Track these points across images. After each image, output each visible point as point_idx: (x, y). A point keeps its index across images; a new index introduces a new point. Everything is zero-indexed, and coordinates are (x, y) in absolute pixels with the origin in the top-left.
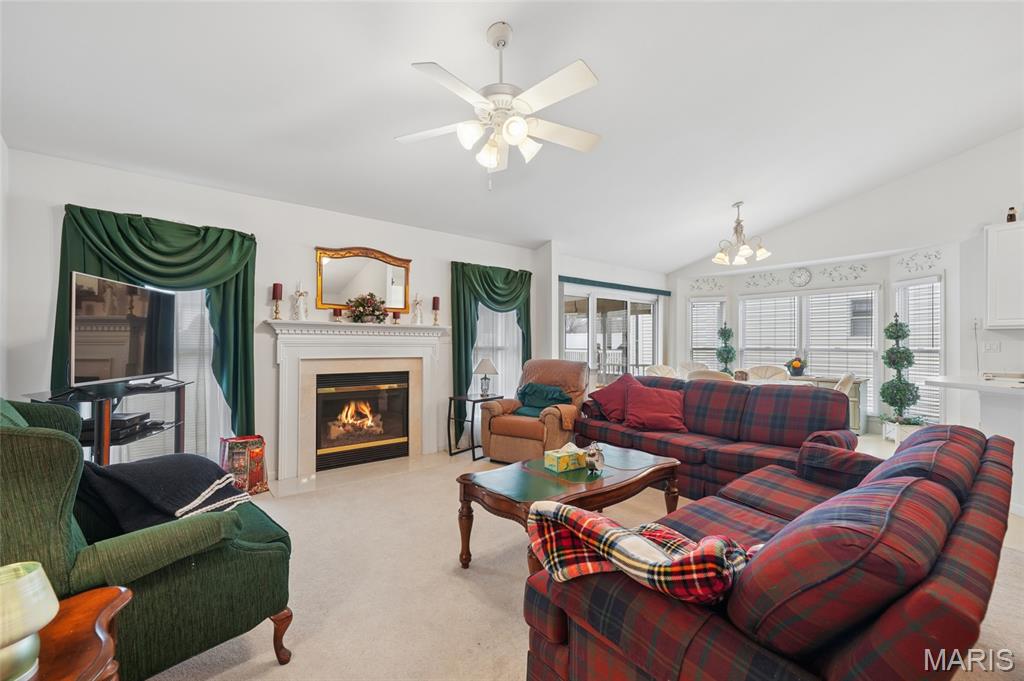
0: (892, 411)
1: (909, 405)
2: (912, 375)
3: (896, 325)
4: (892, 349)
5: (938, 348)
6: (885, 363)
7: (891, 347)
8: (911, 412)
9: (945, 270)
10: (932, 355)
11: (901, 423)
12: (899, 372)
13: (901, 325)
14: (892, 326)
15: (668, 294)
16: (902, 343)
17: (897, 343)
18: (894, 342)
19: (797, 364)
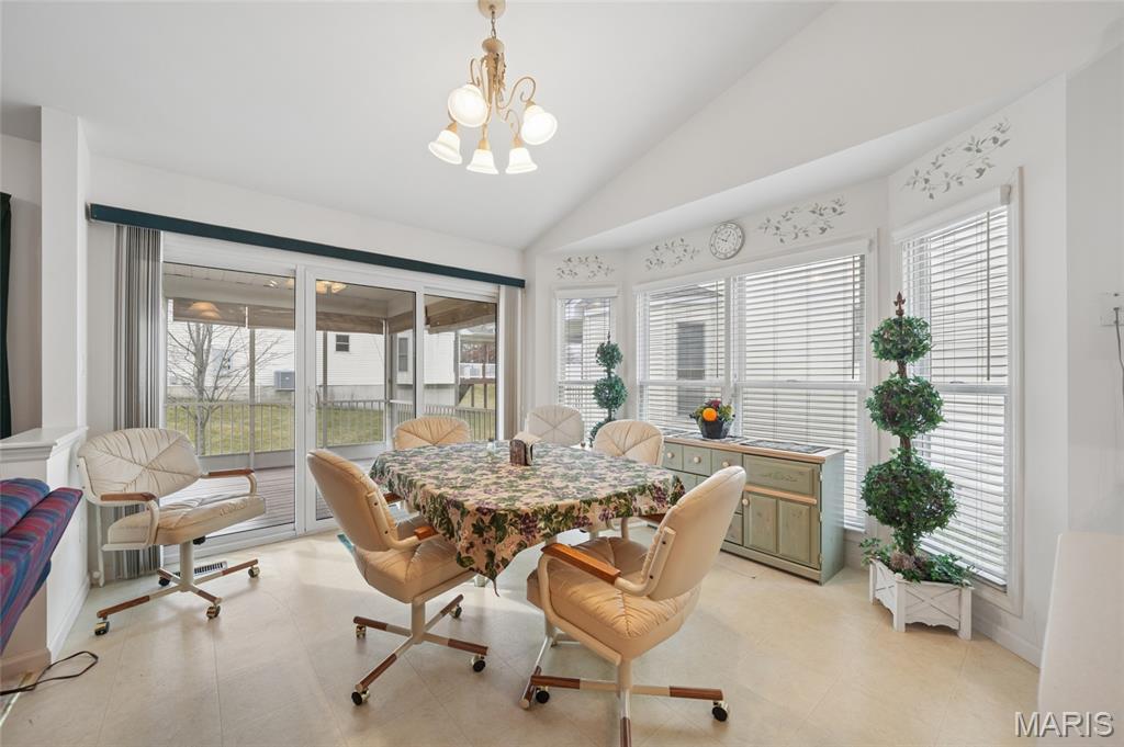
0: (887, 535)
1: (930, 529)
2: (936, 450)
3: (898, 322)
4: (888, 383)
5: (1005, 380)
6: (874, 418)
7: (886, 378)
8: (932, 543)
9: (1021, 169)
10: (985, 398)
11: (910, 576)
12: (905, 442)
13: (909, 322)
14: (890, 325)
15: (520, 284)
16: (912, 369)
17: (902, 371)
18: (893, 366)
19: (710, 414)
